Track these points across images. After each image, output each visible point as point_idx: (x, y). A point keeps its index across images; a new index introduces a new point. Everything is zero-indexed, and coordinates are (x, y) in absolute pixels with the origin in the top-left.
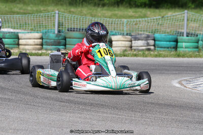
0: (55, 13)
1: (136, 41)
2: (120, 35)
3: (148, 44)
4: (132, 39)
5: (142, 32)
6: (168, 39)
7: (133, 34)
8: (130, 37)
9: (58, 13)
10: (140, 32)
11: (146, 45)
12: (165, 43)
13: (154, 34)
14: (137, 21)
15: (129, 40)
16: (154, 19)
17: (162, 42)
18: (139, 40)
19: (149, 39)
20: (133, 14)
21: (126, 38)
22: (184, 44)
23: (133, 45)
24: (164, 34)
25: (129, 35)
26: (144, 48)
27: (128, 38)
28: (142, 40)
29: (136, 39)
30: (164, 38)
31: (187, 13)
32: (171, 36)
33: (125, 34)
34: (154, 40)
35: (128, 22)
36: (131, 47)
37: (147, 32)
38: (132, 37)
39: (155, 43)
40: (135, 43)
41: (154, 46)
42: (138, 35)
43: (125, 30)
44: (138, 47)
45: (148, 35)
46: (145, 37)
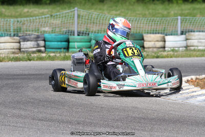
1: (25, 43)
2: (7, 36)
3: (38, 46)
4: (21, 40)
5: (30, 33)
6: (59, 40)
7: (20, 35)
8: (18, 38)
10: (28, 32)
11: (36, 46)
12: (56, 43)
13: (43, 34)
14: (24, 21)
15: (17, 41)
16: (42, 18)
17: (53, 43)
18: (28, 41)
19: (39, 39)
21: (14, 39)
22: (76, 44)
23: (22, 46)
24: (54, 34)
25: (17, 36)
26: (34, 49)
27: (16, 39)
28: (32, 41)
29: (25, 40)
30: (55, 38)
31: (77, 10)
32: (62, 36)
33: (12, 35)
34: (44, 40)
35: (14, 21)
36: (20, 49)
37: (35, 32)
38: (20, 39)
39: (45, 44)
40: (23, 45)
41: (45, 47)
42: (26, 35)
43: (12, 30)
44: (27, 48)
45: (38, 35)
46: (34, 38)
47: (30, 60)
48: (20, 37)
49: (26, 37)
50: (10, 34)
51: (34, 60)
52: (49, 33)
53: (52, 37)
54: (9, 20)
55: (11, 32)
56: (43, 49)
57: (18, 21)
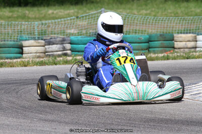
2: (31, 39)
3: (64, 49)
5: (56, 36)
10: (53, 35)
13: (69, 37)
14: (49, 23)
15: (42, 44)
16: (68, 20)
17: (80, 46)
19: (65, 42)
20: (11, 14)
21: (39, 43)
24: (80, 37)
25: (42, 40)
26: (60, 53)
28: (57, 44)
29: (50, 43)
30: (81, 41)
31: (104, 11)
32: (89, 38)
33: (37, 38)
34: (71, 43)
35: (39, 24)
36: (45, 53)
37: (61, 35)
38: (46, 42)
39: (71, 47)
40: (49, 48)
41: (71, 50)
42: (51, 38)
43: (36, 33)
44: (52, 52)
45: (63, 38)
46: (59, 41)
47: (56, 64)
51: (60, 64)
52: (75, 35)
53: (78, 40)
54: (33, 23)
56: (69, 52)
57: (42, 24)
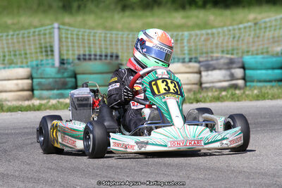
0: (54, 28)
1: (210, 73)
2: (178, 62)
3: (232, 77)
4: (202, 69)
5: (220, 55)
6: (269, 65)
7: (201, 59)
8: (196, 65)
9: (59, 28)
10: (215, 55)
11: (228, 78)
12: (264, 72)
13: (242, 57)
15: (196, 70)
17: (259, 72)
18: (214, 69)
19: (234, 66)
21: (190, 67)
23: (204, 79)
24: (260, 56)
25: (196, 62)
26: (226, 84)
27: (194, 67)
28: (220, 69)
29: (209, 68)
30: (261, 63)
32: (274, 59)
33: (187, 60)
34: (243, 68)
36: (201, 84)
37: (227, 54)
38: (201, 66)
39: (245, 74)
40: (207, 76)
41: (244, 78)
42: (212, 60)
43: (186, 52)
44: (213, 82)
45: (231, 59)
46: (225, 64)
48: (199, 62)
49: (211, 63)
50: (184, 59)
52: (252, 54)
53: (256, 62)
54: (180, 33)
55: (184, 54)
56: (241, 82)
57: (196, 36)
